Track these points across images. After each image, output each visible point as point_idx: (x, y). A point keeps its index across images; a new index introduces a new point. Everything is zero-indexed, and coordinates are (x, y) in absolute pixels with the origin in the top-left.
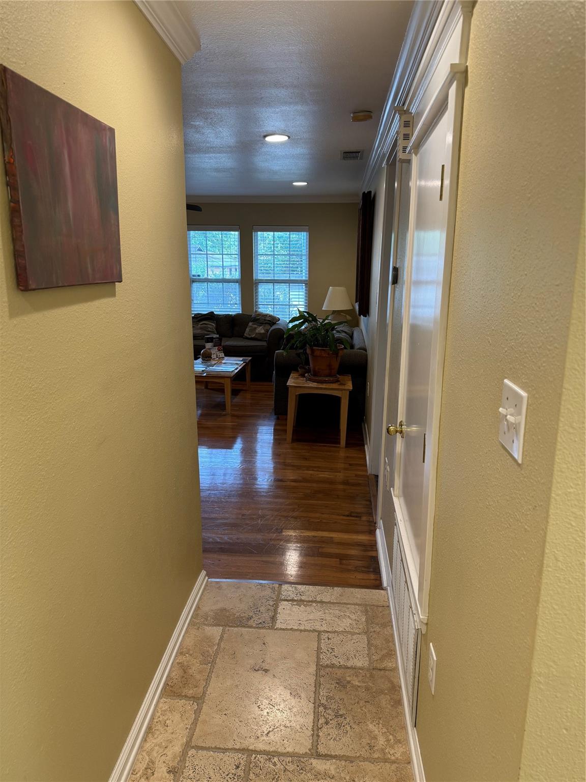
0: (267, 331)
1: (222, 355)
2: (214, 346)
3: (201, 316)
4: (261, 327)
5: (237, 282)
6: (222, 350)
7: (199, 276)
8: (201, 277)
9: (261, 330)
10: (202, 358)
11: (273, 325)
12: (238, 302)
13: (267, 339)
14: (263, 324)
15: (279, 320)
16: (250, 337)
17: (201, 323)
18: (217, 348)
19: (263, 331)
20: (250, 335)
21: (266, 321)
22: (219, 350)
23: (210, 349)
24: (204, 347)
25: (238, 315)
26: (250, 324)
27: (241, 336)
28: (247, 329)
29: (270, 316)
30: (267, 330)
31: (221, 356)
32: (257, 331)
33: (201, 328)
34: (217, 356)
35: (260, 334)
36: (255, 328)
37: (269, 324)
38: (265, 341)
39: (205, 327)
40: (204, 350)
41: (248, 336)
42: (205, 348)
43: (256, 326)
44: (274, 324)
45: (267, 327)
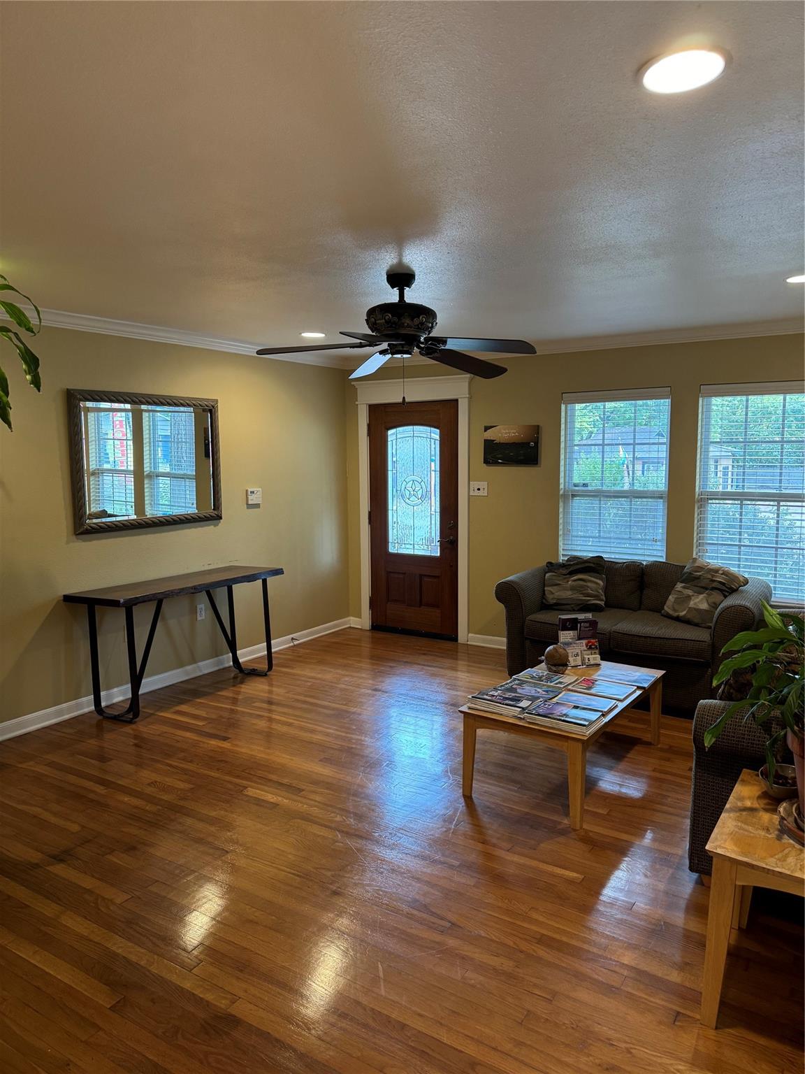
0: (715, 606)
1: (595, 658)
2: (579, 639)
3: (577, 564)
4: (702, 596)
5: (661, 498)
6: (596, 648)
7: (585, 485)
8: (590, 488)
9: (700, 602)
10: (547, 664)
11: (730, 594)
12: (659, 537)
13: (712, 625)
14: (707, 589)
15: (746, 582)
16: (675, 614)
17: (575, 578)
18: (584, 642)
19: (704, 606)
20: (675, 610)
21: (714, 585)
22: (590, 648)
23: (568, 644)
24: (555, 640)
25: (655, 565)
26: (679, 586)
27: (658, 609)
28: (670, 597)
29: (726, 573)
30: (714, 603)
31: (592, 662)
32: (692, 604)
33: (573, 589)
34: (583, 660)
35: (699, 611)
36: (689, 597)
37: (721, 590)
38: (709, 628)
39: (582, 587)
40: (555, 646)
41: (671, 612)
42: (556, 644)
43: (690, 592)
44: (733, 591)
45: (717, 597)
